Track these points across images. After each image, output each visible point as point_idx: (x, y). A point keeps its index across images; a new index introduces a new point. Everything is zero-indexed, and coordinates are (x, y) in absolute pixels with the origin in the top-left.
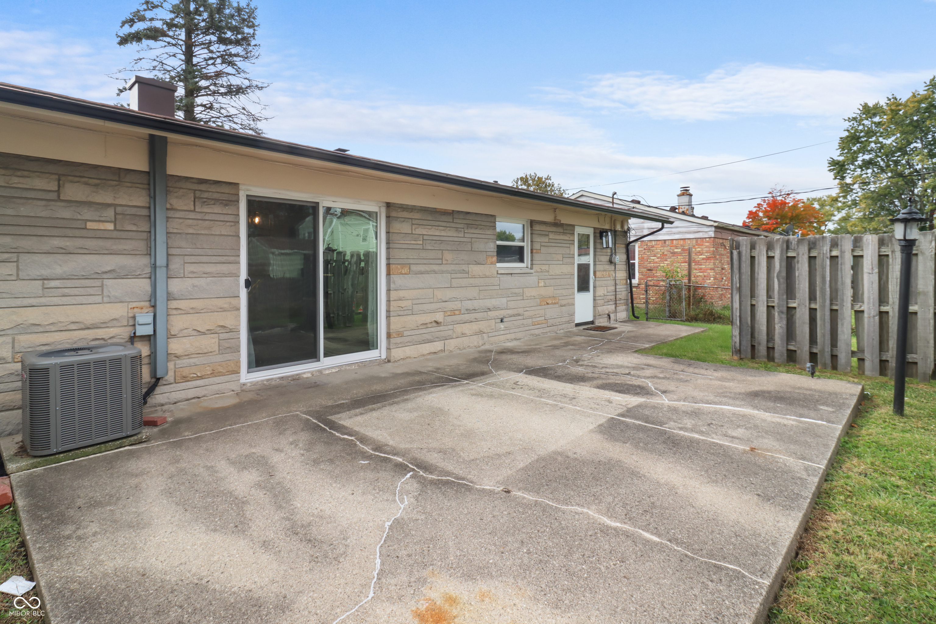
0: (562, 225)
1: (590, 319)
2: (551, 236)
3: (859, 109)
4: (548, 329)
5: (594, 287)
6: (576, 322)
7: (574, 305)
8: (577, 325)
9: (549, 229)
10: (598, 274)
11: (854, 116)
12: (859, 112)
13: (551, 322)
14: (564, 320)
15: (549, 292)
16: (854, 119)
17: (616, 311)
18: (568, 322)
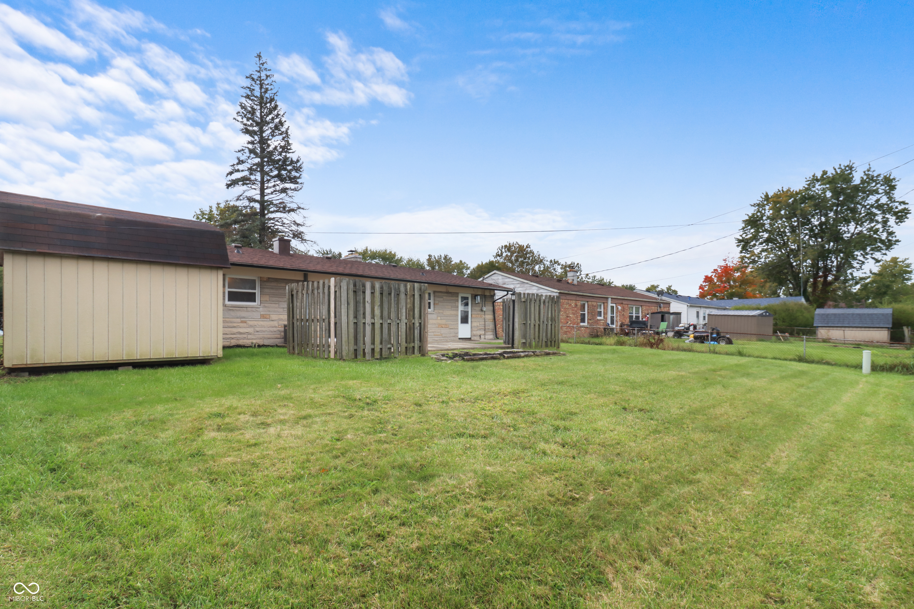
0: (451, 293)
1: (469, 337)
2: (445, 298)
3: (762, 197)
4: (442, 338)
5: (471, 322)
6: (459, 337)
7: (458, 329)
8: (460, 339)
9: (443, 294)
10: (473, 316)
11: (758, 202)
12: (761, 199)
13: (444, 335)
14: (451, 335)
15: (443, 322)
16: (758, 205)
17: (485, 334)
18: (454, 336)
